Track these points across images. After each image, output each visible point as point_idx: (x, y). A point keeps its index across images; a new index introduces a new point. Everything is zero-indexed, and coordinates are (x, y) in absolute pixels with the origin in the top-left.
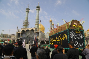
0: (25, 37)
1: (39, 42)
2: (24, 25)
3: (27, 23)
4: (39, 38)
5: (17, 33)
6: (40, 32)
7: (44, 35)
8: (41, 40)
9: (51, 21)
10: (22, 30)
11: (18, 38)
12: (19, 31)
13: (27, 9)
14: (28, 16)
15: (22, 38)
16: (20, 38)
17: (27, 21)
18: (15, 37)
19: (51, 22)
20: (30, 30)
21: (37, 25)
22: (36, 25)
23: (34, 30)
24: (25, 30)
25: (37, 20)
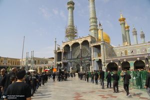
0: (71, 59)
1: (103, 67)
2: (67, 36)
3: (73, 29)
4: (102, 58)
5: (55, 53)
6: (104, 44)
7: (113, 51)
8: (107, 62)
9: (124, 19)
10: (63, 46)
11: (59, 63)
12: (59, 49)
13: (69, 3)
14: (72, 16)
15: (66, 61)
16: (62, 62)
17: (72, 25)
18: (54, 61)
19: (122, 22)
20: (80, 42)
21: (94, 29)
22: (93, 31)
23: (89, 40)
24: (70, 45)
25: (92, 20)
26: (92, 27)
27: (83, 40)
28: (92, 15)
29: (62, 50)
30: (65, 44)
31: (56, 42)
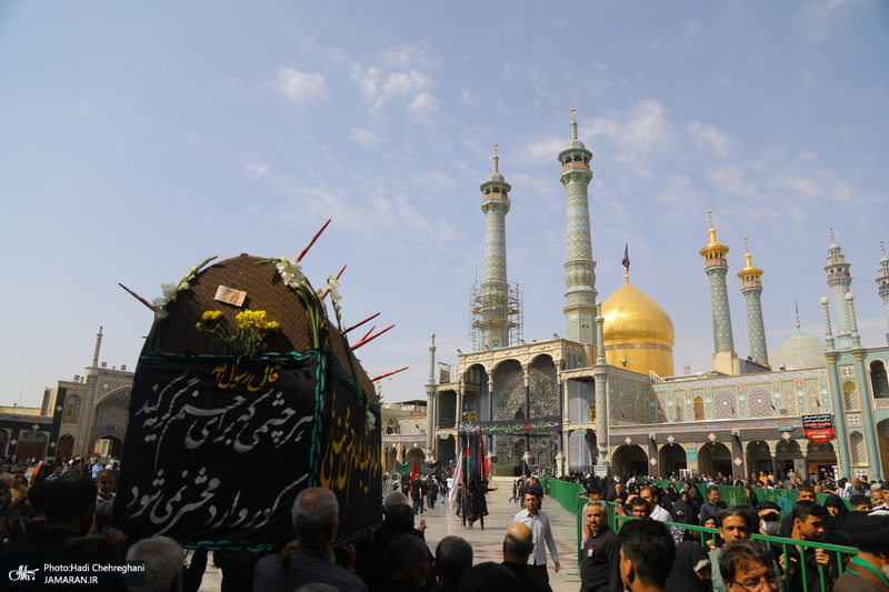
0: (491, 423)
1: (600, 459)
2: (479, 326)
3: (502, 301)
4: (596, 426)
5: (432, 394)
6: (603, 376)
7: (653, 396)
8: (614, 440)
9: (720, 252)
10: (463, 369)
11: (445, 433)
13: (486, 188)
14: (502, 244)
15: (471, 429)
16: (455, 433)
17: (501, 283)
18: (425, 423)
20: (525, 360)
21: (582, 309)
22: (575, 316)
23: (557, 357)
24: (488, 369)
25: (572, 272)
26: (575, 301)
27: (535, 352)
28: (573, 252)
29: (456, 383)
30: (471, 361)
31: (433, 350)
